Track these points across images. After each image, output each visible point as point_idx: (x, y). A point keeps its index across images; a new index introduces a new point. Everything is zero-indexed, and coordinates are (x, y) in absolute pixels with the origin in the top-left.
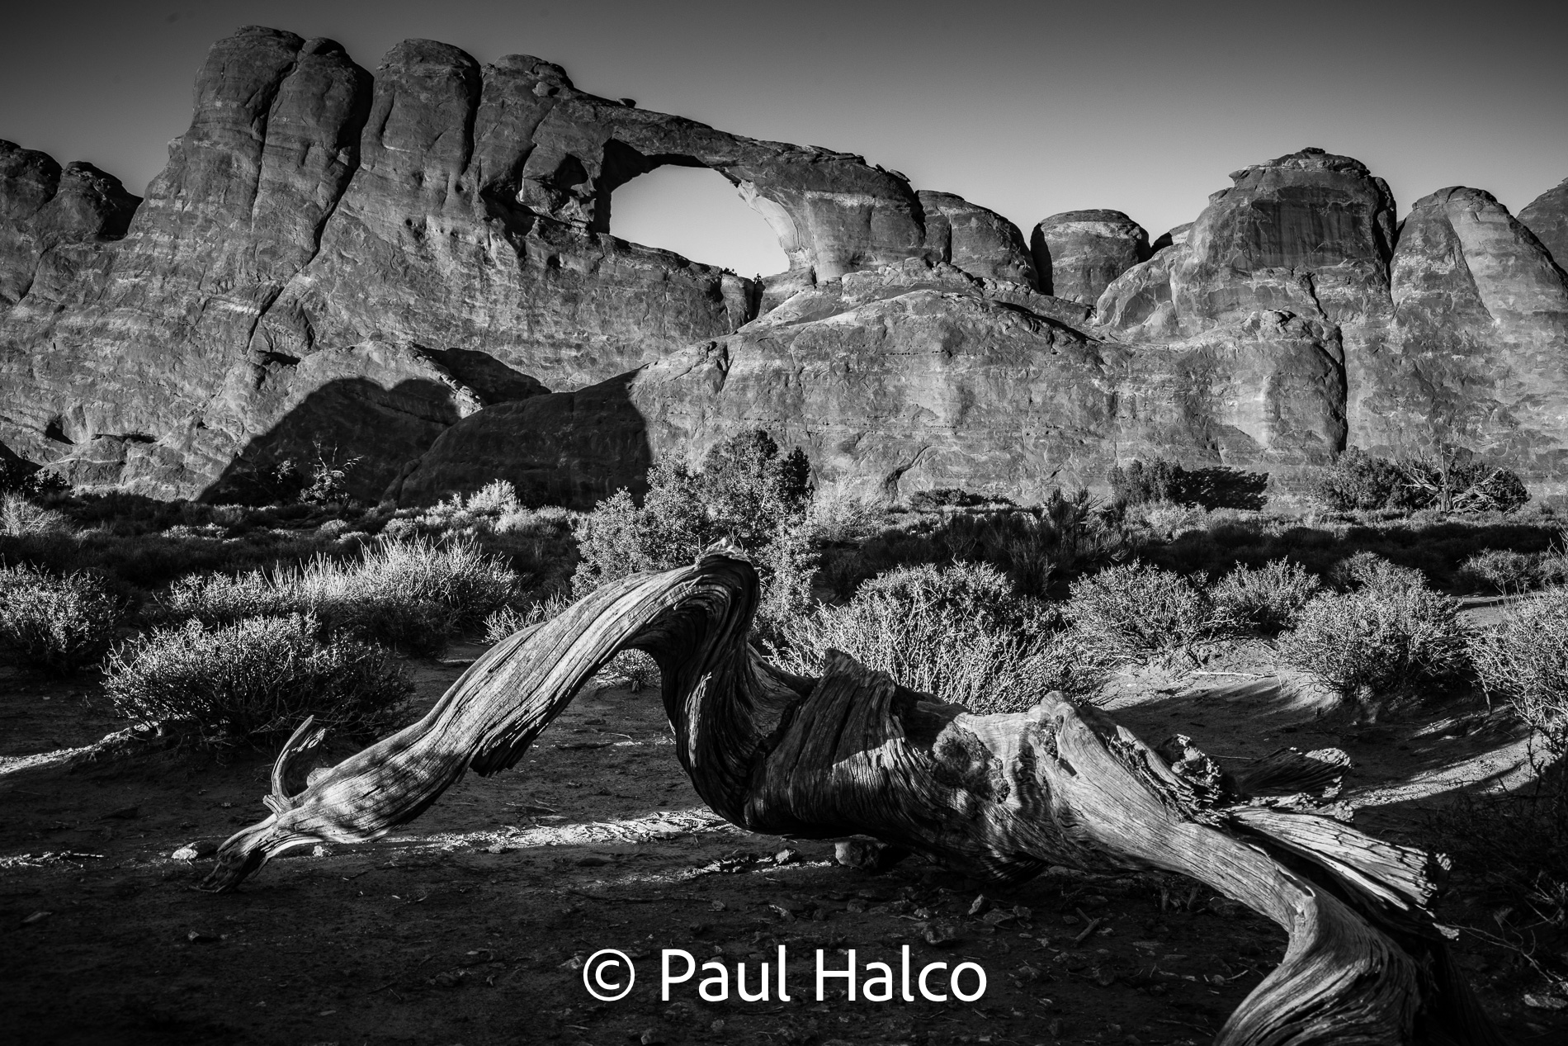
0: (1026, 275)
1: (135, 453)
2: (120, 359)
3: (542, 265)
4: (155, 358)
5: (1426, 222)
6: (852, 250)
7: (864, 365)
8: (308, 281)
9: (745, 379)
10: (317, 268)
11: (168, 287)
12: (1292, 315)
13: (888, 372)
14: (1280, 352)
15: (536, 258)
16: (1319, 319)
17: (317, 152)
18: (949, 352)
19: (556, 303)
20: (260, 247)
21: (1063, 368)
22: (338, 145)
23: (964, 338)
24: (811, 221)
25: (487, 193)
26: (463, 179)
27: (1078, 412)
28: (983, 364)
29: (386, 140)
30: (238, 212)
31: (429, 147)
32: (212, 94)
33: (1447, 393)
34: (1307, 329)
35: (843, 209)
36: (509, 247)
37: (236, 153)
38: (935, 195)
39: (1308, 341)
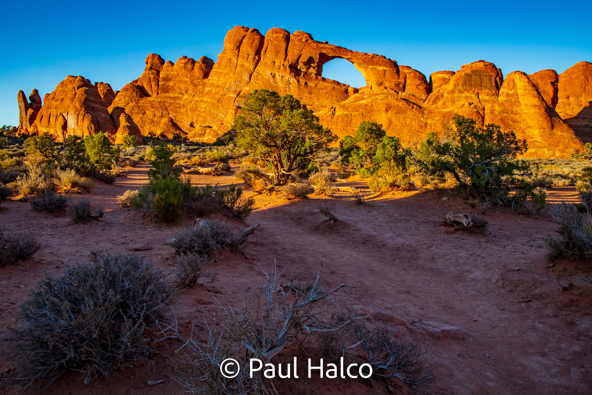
0: (425, 88)
1: (208, 130)
2: (206, 108)
3: (303, 84)
4: (213, 108)
5: (509, 80)
6: (380, 81)
7: (366, 113)
8: (248, 88)
9: (338, 116)
10: (250, 85)
11: (217, 90)
12: (473, 103)
13: (372, 115)
14: (468, 113)
15: (302, 82)
16: (479, 104)
17: (251, 57)
18: (387, 111)
19: (306, 94)
20: (237, 80)
21: (414, 115)
22: (256, 55)
23: (391, 107)
24: (370, 74)
25: (291, 66)
26: (285, 63)
27: (417, 126)
28: (395, 114)
29: (266, 53)
30: (232, 72)
31: (277, 55)
32: (228, 43)
33: (509, 125)
34: (476, 107)
35: (378, 70)
36: (295, 80)
37: (232, 57)
38: (403, 67)
39: (475, 110)
